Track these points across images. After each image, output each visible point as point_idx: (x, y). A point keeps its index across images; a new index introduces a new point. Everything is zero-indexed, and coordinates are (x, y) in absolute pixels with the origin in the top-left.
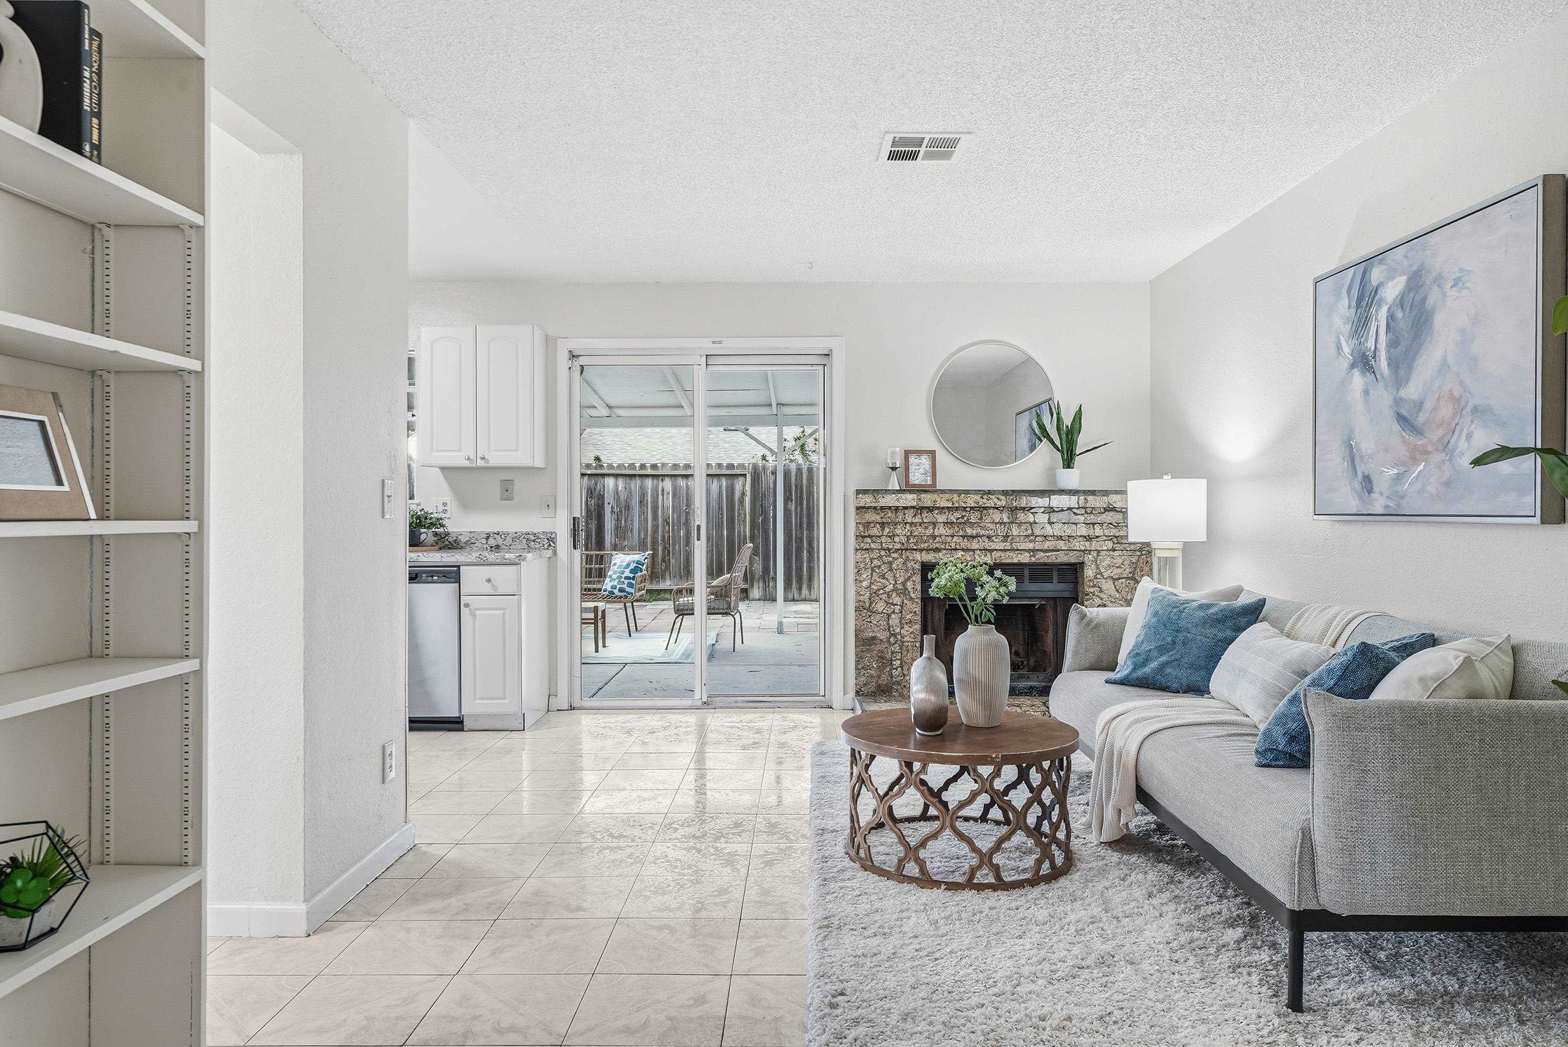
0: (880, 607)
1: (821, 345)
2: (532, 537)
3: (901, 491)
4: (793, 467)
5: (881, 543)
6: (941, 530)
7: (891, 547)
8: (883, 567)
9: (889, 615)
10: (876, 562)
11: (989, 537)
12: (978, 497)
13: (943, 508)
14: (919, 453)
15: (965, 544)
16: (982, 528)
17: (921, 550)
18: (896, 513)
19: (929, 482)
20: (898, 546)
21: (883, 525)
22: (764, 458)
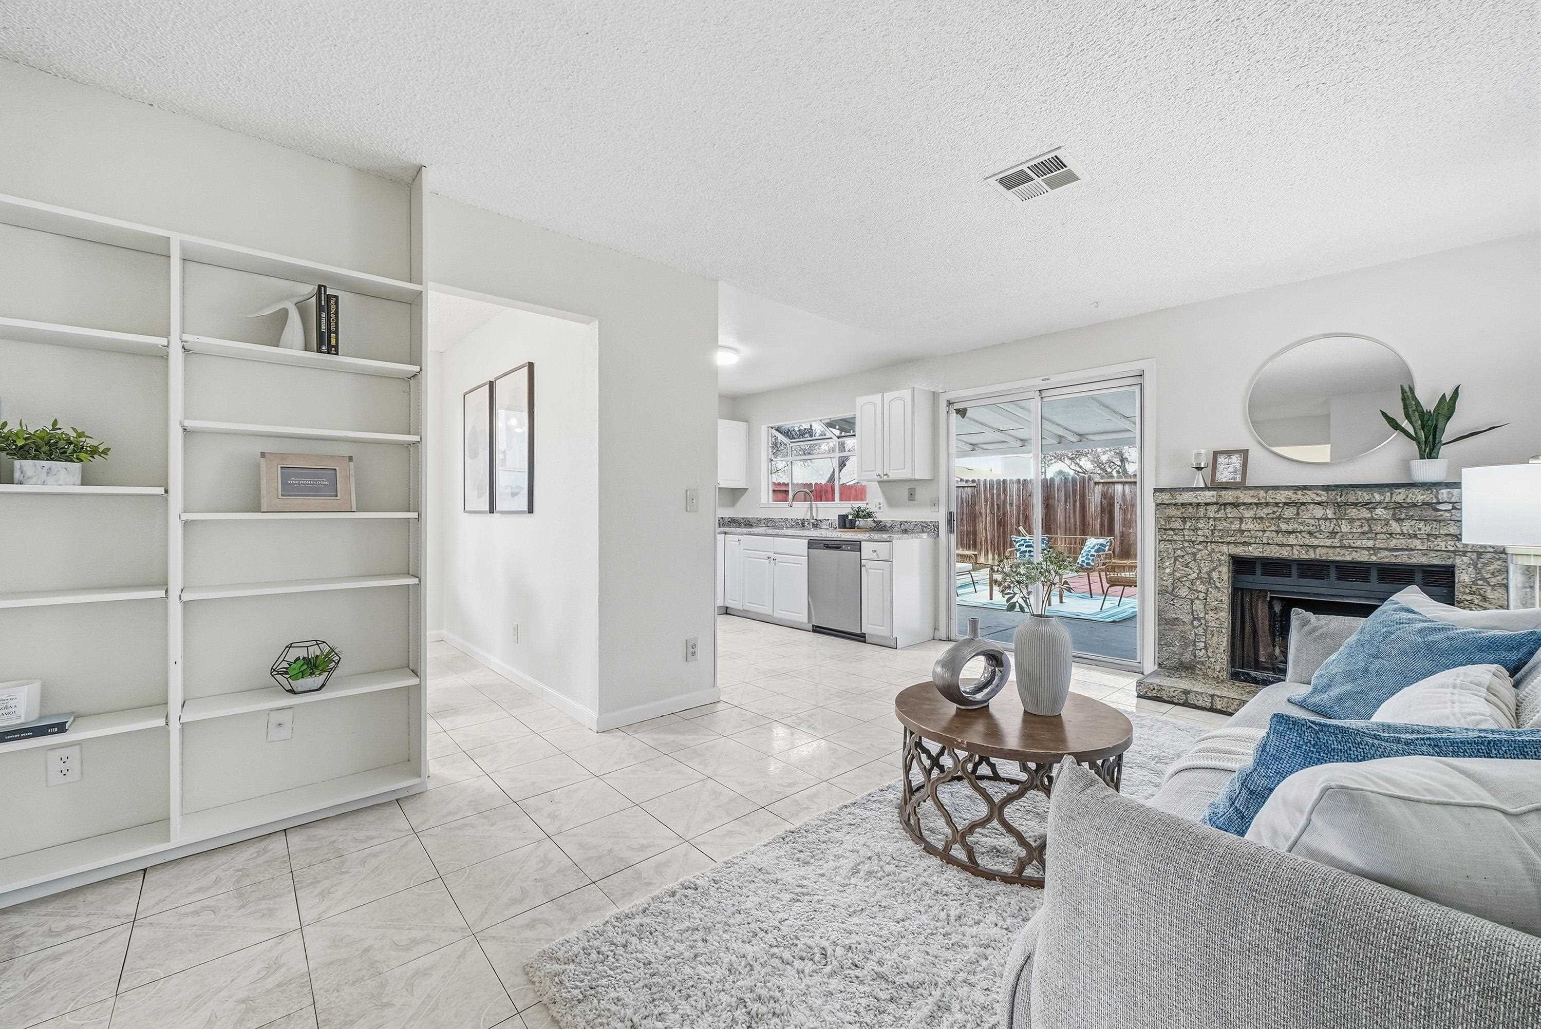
0: (1183, 592)
1: (1135, 367)
2: (925, 524)
3: (1206, 488)
5: (1184, 535)
6: (1249, 525)
7: (1194, 539)
8: (1186, 557)
9: (1192, 601)
10: (1179, 552)
11: (1310, 533)
12: (1290, 493)
13: (1251, 504)
14: (1229, 453)
15: (1280, 539)
16: (1301, 524)
17: (1229, 543)
18: (1197, 509)
19: (1239, 480)
20: (1201, 539)
21: (1184, 520)
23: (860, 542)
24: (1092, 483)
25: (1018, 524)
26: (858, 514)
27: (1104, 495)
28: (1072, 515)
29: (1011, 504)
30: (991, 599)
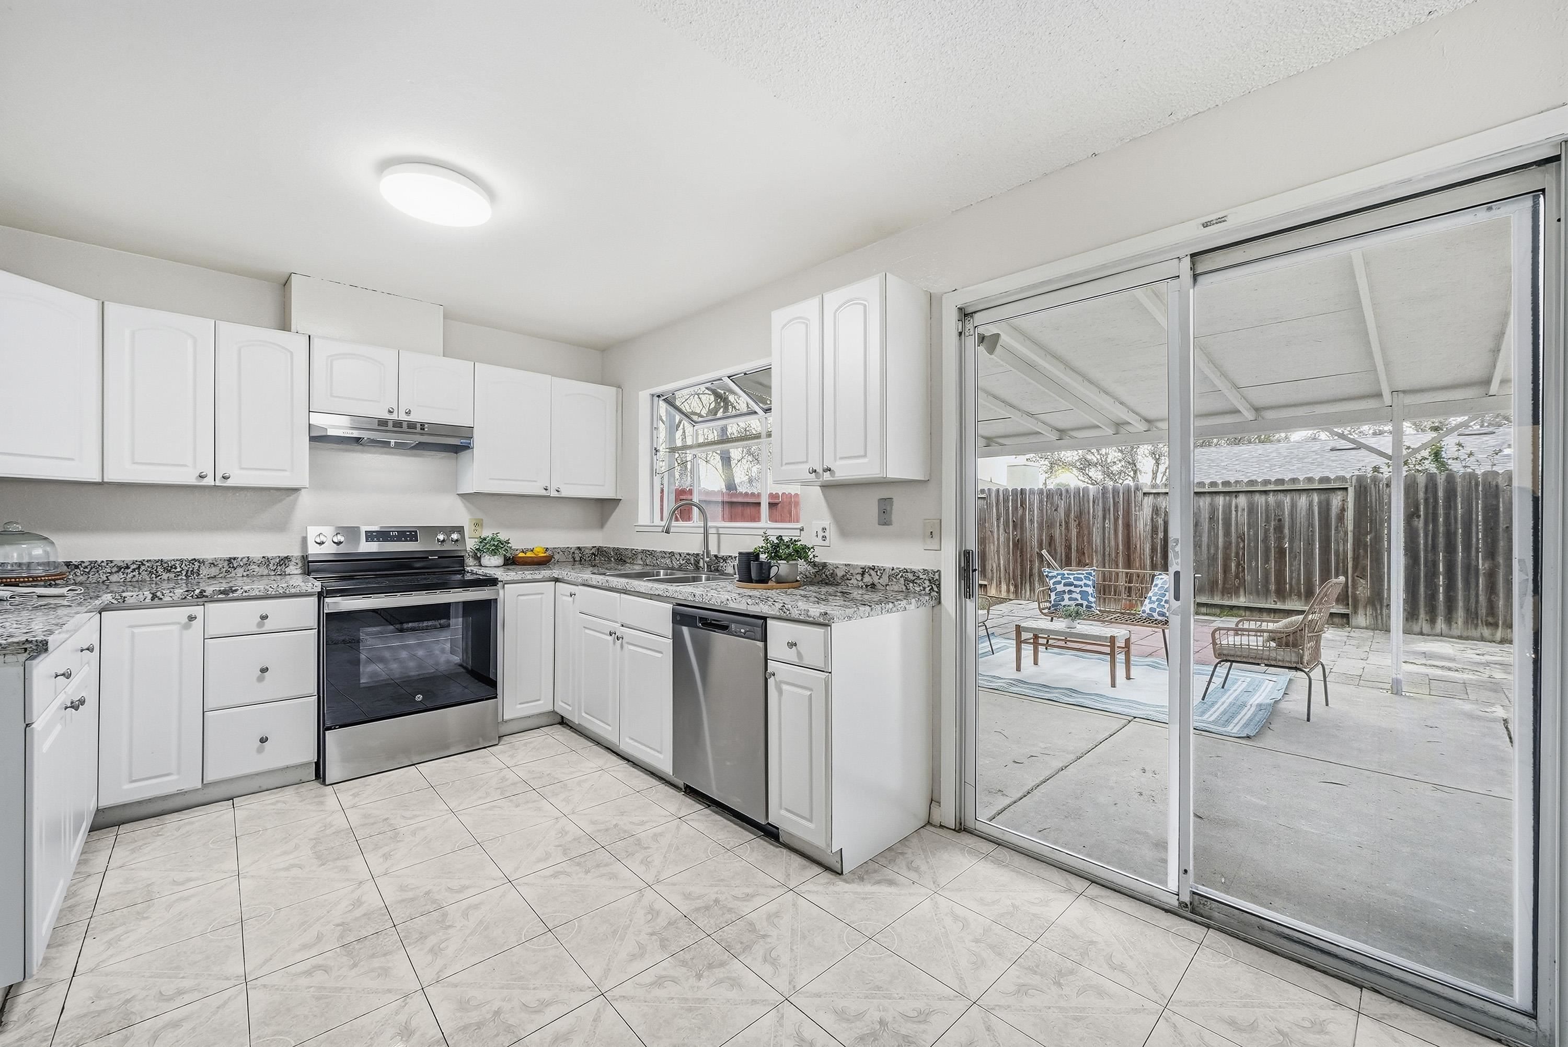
2: (910, 576)
4: (1422, 480)
22: (1376, 469)
23: (764, 619)
24: (1140, 494)
25: (1041, 549)
26: (777, 550)
27: (1156, 510)
28: (1112, 536)
29: (1032, 521)
30: (1018, 669)
